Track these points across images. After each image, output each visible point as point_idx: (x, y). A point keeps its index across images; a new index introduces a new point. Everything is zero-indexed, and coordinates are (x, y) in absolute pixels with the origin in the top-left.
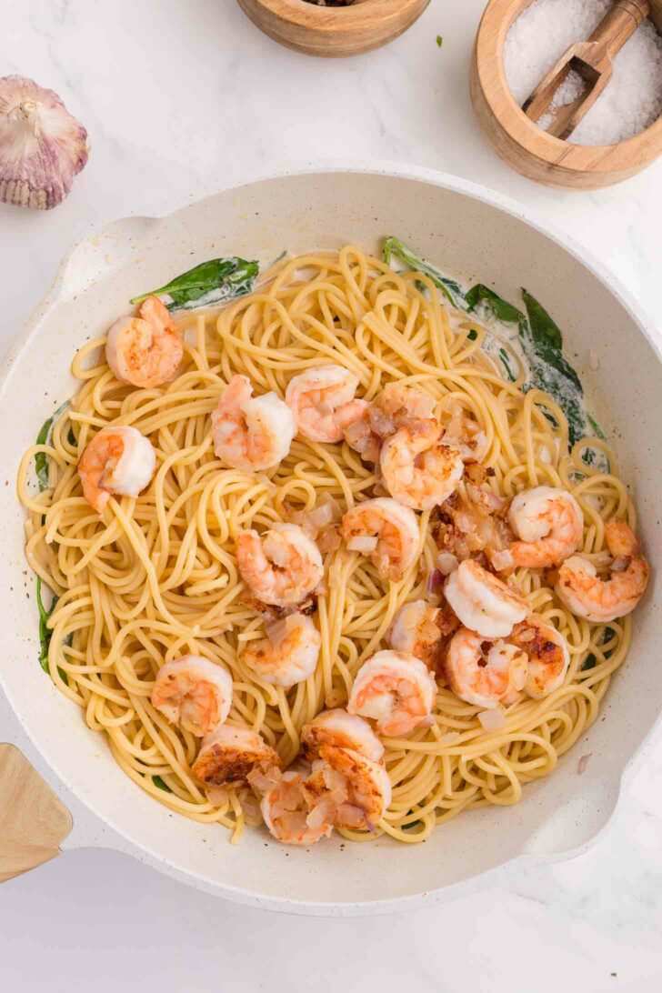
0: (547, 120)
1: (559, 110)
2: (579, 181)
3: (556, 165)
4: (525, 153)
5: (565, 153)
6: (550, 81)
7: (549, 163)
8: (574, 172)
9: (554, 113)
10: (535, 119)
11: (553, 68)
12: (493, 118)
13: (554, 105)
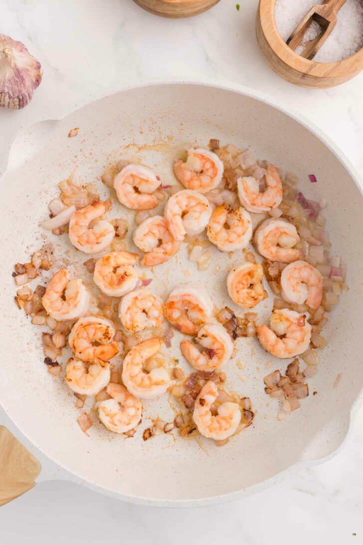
0: (300, 49)
1: (307, 43)
2: (320, 83)
3: (307, 74)
4: (288, 68)
5: (311, 67)
6: (301, 27)
7: (302, 73)
8: (316, 78)
9: (305, 45)
10: (294, 49)
11: (303, 19)
12: (270, 49)
13: (304, 41)
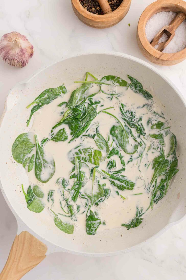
0: (157, 46)
1: (160, 44)
2: (165, 63)
3: (159, 58)
4: (150, 55)
5: (161, 55)
6: (158, 36)
7: (156, 58)
8: (163, 60)
9: (159, 44)
10: (154, 46)
11: (159, 32)
12: (142, 45)
13: (159, 42)
